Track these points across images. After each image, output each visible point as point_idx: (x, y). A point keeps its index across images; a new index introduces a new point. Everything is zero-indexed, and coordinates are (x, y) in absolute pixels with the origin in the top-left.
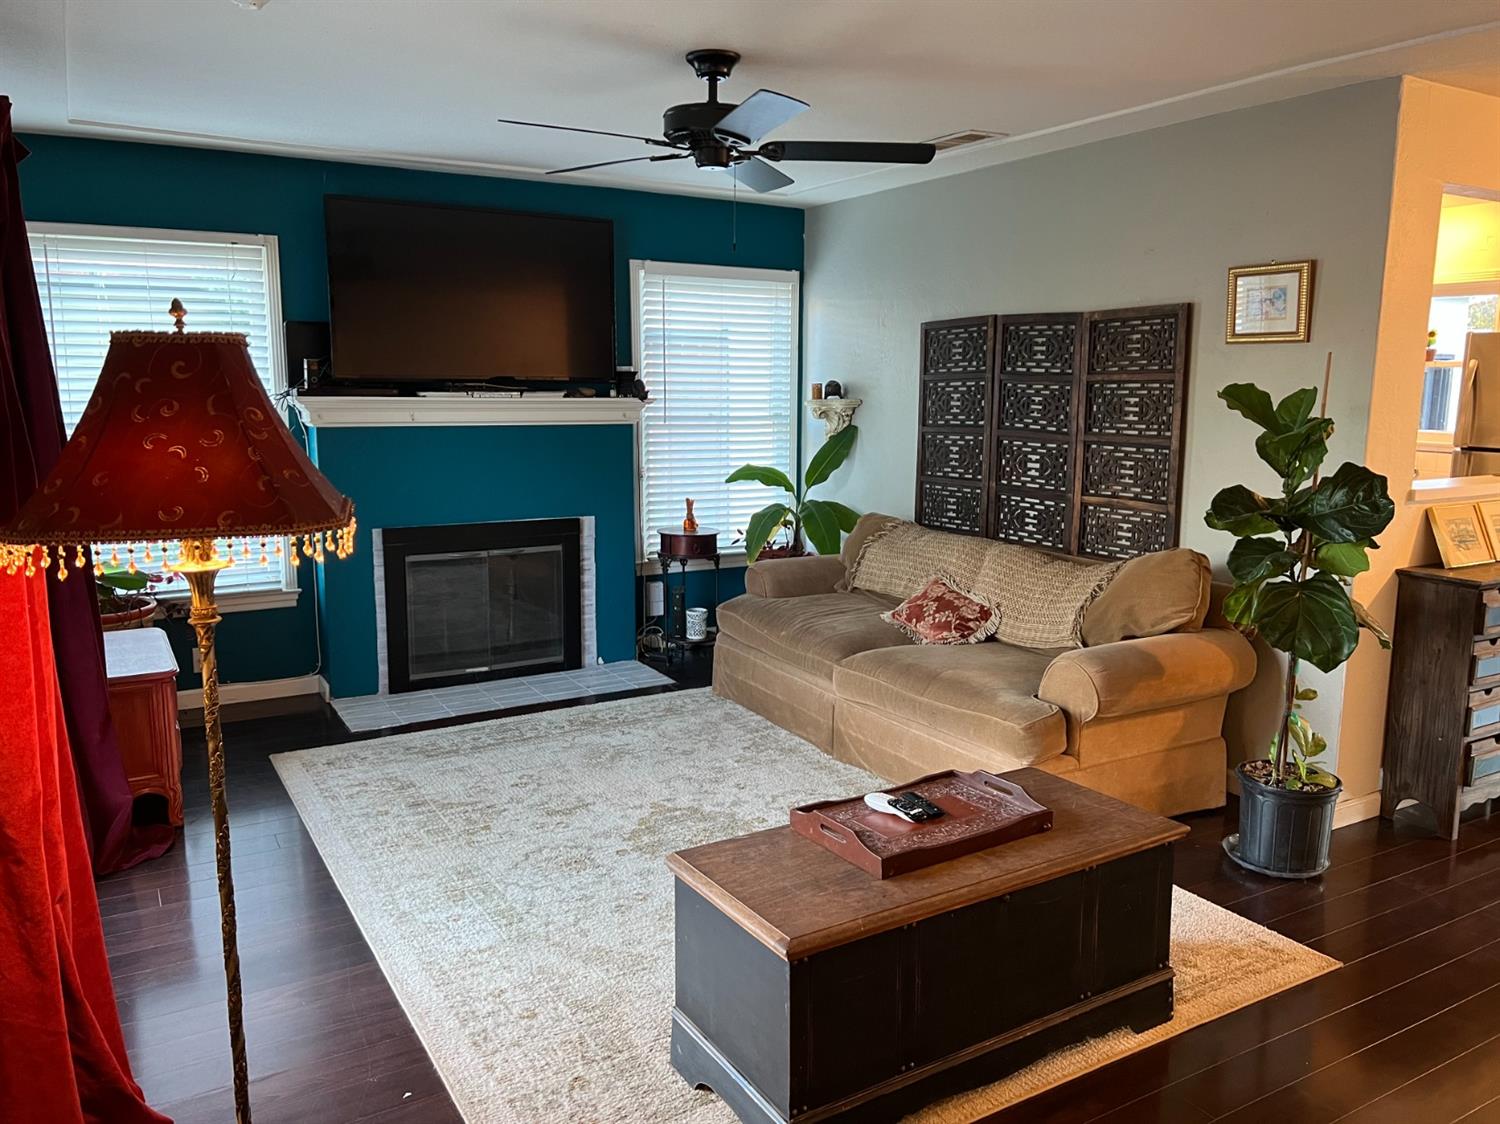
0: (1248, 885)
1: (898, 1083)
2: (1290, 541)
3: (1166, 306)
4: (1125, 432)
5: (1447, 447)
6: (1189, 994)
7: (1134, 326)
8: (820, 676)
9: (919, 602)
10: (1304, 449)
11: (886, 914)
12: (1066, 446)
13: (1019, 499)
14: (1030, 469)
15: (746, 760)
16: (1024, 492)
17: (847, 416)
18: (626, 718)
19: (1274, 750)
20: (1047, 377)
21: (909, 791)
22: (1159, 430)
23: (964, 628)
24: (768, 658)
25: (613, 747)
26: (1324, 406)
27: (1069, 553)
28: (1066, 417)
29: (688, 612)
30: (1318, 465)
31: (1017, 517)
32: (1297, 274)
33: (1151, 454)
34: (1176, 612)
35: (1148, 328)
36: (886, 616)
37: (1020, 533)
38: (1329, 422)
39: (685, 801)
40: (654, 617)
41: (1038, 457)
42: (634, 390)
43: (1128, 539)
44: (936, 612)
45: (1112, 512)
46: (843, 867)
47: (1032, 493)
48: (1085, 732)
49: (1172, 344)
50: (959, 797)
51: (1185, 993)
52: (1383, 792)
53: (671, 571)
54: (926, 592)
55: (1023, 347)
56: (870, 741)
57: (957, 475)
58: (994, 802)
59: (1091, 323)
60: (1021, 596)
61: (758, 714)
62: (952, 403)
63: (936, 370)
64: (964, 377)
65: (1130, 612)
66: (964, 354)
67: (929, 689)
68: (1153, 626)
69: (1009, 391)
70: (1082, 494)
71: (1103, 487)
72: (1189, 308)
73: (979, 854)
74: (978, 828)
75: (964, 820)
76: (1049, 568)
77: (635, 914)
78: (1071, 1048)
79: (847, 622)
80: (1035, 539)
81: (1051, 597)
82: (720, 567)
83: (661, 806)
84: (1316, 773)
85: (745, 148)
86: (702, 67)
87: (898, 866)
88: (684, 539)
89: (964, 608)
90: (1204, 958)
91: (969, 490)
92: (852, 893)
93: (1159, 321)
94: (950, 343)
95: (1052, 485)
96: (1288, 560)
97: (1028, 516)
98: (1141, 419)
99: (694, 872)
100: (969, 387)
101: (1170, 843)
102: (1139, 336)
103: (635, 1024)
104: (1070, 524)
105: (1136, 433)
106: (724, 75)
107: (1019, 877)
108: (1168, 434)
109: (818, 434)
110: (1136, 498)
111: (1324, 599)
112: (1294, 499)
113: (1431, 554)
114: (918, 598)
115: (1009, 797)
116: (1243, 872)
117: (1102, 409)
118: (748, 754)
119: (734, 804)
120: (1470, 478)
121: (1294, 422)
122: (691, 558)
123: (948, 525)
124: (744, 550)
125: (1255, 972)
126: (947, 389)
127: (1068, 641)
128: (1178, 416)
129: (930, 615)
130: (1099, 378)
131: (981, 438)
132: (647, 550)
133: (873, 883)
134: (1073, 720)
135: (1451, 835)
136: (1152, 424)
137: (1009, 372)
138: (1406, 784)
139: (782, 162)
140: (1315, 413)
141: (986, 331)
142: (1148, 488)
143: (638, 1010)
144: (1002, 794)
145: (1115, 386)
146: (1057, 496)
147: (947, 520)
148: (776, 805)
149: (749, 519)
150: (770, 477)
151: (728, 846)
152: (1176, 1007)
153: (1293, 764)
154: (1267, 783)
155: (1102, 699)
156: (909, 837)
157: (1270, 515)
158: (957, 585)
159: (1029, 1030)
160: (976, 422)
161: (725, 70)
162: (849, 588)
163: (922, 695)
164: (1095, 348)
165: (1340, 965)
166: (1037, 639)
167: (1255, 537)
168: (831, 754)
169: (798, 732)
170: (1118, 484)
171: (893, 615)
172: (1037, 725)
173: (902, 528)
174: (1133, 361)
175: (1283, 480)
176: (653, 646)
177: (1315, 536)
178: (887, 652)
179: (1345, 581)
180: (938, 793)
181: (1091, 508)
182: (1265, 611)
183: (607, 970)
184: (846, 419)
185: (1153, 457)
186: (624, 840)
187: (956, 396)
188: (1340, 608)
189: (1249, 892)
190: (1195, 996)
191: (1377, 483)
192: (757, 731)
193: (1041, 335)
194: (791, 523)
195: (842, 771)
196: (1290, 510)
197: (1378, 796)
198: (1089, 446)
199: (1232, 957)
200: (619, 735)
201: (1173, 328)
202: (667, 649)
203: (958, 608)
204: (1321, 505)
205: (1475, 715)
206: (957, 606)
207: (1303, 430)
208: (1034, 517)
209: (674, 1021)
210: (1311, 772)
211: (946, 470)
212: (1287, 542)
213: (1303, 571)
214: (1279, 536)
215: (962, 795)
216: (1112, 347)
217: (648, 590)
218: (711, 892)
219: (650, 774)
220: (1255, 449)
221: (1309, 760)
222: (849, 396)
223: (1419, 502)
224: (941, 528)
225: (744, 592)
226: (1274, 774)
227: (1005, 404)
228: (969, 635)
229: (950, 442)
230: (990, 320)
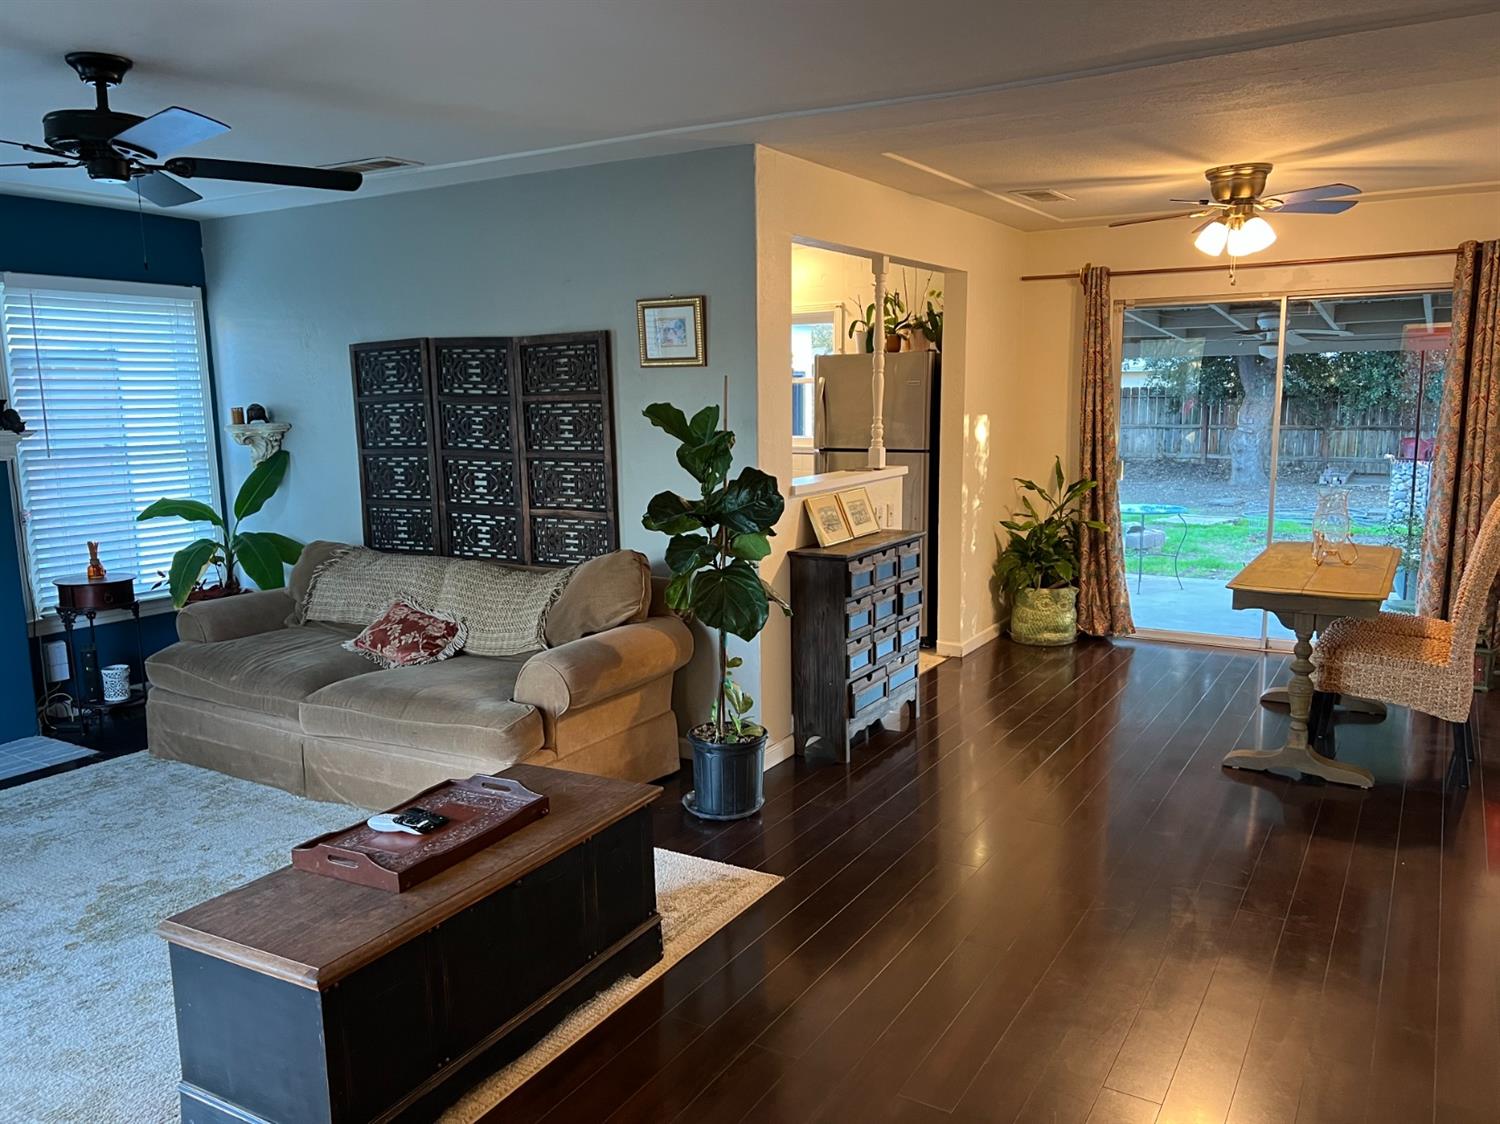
0: (707, 832)
1: (436, 1081)
2: (711, 535)
3: (585, 333)
4: (563, 448)
5: (809, 449)
6: (674, 933)
7: (560, 351)
8: (284, 717)
9: (382, 627)
10: (715, 458)
11: (410, 923)
12: (510, 463)
13: (470, 515)
14: (478, 487)
15: (206, 820)
16: (474, 509)
17: (276, 440)
18: (42, 800)
19: (714, 713)
20: (484, 398)
21: (410, 807)
22: (592, 446)
23: (432, 647)
24: (218, 707)
25: (33, 836)
26: (725, 421)
27: (524, 563)
28: (507, 436)
29: (103, 671)
30: (726, 470)
31: (471, 534)
32: (692, 308)
33: (587, 467)
34: (625, 607)
35: (573, 352)
36: (349, 645)
37: (475, 549)
38: (731, 434)
39: (140, 876)
40: (58, 683)
41: (484, 475)
42: (5, 421)
43: (575, 546)
44: (401, 634)
45: (558, 522)
46: (357, 892)
47: (482, 510)
48: (559, 725)
49: (595, 367)
50: (459, 802)
51: (670, 934)
52: (795, 734)
53: (75, 626)
54: (388, 616)
55: (458, 369)
56: (346, 773)
57: (405, 497)
58: (494, 800)
59: (521, 347)
60: (485, 609)
61: (211, 769)
62: (392, 425)
63: (371, 392)
64: (402, 398)
65: (586, 611)
66: (399, 376)
67: (408, 709)
68: (607, 621)
69: (449, 412)
70: (530, 508)
71: (549, 499)
72: (607, 335)
73: (487, 849)
74: (483, 826)
75: (469, 822)
76: (508, 580)
77: (104, 1005)
78: (584, 1006)
79: (308, 656)
80: (490, 553)
81: (513, 607)
82: (141, 615)
83: (112, 887)
84: (748, 726)
85: (148, 161)
86: (87, 70)
87: (414, 877)
88: (90, 590)
89: (430, 627)
90: (681, 901)
91: (419, 511)
92: (373, 912)
93: (582, 346)
94: (383, 365)
95: (501, 501)
96: (712, 552)
97: (481, 532)
98: (576, 436)
99: (196, 933)
100: (408, 409)
101: (648, 804)
102: (566, 360)
103: (131, 1116)
104: (521, 537)
105: (573, 448)
106: (115, 81)
107: (528, 861)
108: (601, 449)
109: (243, 462)
110: (579, 508)
111: (741, 582)
112: (712, 499)
113: (810, 538)
114: (380, 623)
115: (506, 793)
116: (701, 822)
117: (540, 427)
118: (207, 814)
119: (202, 867)
120: (828, 474)
121: (704, 435)
122: (100, 609)
123: (400, 547)
124: (168, 594)
125: (720, 902)
126: (385, 411)
127: (534, 645)
128: (607, 433)
129: (395, 638)
130: (534, 399)
131: (425, 459)
132: (39, 606)
133: (392, 899)
134: (549, 716)
135: (845, 759)
136: (586, 440)
137: (447, 394)
138: (811, 724)
139: (192, 178)
140: (719, 427)
141: (419, 354)
142: (588, 498)
143: (132, 1100)
144: (500, 792)
145: (549, 406)
146: (507, 511)
147: (399, 542)
148: (252, 858)
149: (171, 559)
150: (192, 511)
151: (226, 900)
152: (665, 947)
153: (730, 723)
154: (712, 742)
155: (572, 692)
156: (419, 847)
157: (693, 515)
158: (420, 605)
159: (548, 999)
160: (419, 443)
161: (116, 76)
162: (302, 622)
163: (400, 717)
164: (527, 371)
165: (782, 879)
166: (505, 647)
167: (684, 534)
168: (305, 796)
169: (264, 780)
170: (561, 496)
171: (356, 643)
172: (517, 726)
173: (353, 554)
174: (563, 383)
175: (701, 484)
176: (60, 716)
177: (729, 530)
178: (357, 681)
179: (754, 564)
180: (440, 803)
181: (539, 520)
182: (699, 597)
183: (84, 1071)
184: (275, 444)
185: (590, 470)
186: (72, 932)
187: (394, 418)
188: (754, 587)
189: (708, 838)
190: (678, 934)
191: (770, 483)
192: (214, 788)
193: (474, 358)
194: (221, 559)
195: (319, 809)
196: (709, 509)
197: (792, 738)
198: (532, 463)
199: (702, 894)
200: (37, 822)
201: (595, 354)
202: (81, 717)
203: (423, 628)
204: (731, 504)
205: (852, 660)
206: (422, 626)
207: (713, 441)
208: (487, 533)
209: (184, 1097)
210: (745, 726)
211: (392, 491)
212: (708, 536)
213: (723, 559)
214: (702, 532)
215: (463, 800)
216: (543, 370)
217: (46, 654)
218: (219, 947)
219: (88, 857)
220: (676, 459)
221: (742, 716)
222: (276, 419)
223: (799, 496)
224: (394, 551)
225: (178, 640)
226: (717, 734)
227: (446, 425)
228: (438, 652)
229: (393, 464)
230: (422, 342)
